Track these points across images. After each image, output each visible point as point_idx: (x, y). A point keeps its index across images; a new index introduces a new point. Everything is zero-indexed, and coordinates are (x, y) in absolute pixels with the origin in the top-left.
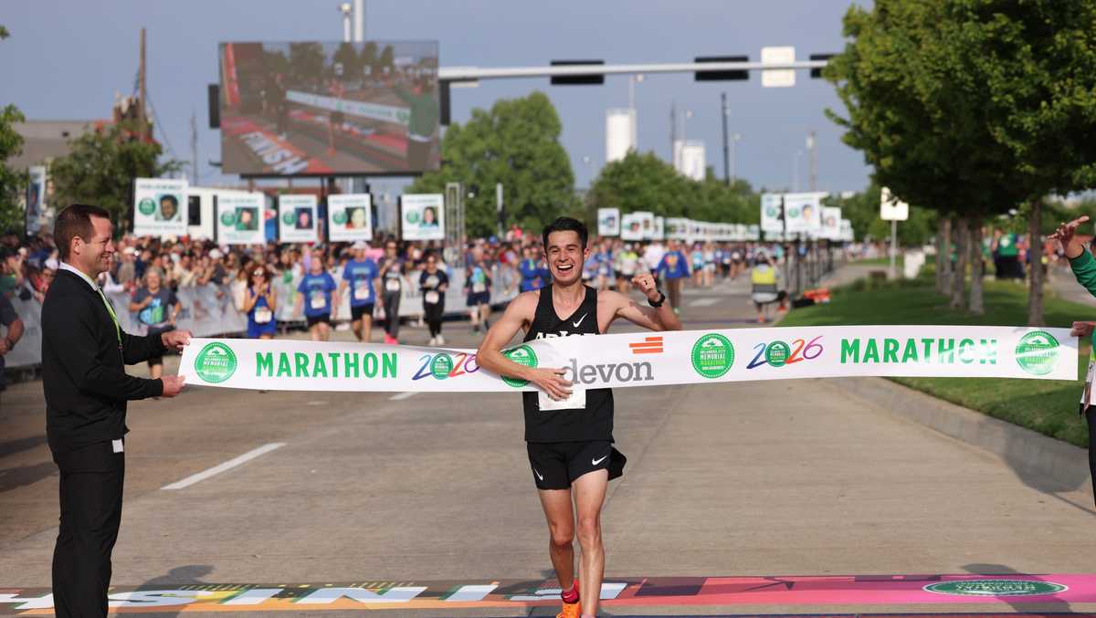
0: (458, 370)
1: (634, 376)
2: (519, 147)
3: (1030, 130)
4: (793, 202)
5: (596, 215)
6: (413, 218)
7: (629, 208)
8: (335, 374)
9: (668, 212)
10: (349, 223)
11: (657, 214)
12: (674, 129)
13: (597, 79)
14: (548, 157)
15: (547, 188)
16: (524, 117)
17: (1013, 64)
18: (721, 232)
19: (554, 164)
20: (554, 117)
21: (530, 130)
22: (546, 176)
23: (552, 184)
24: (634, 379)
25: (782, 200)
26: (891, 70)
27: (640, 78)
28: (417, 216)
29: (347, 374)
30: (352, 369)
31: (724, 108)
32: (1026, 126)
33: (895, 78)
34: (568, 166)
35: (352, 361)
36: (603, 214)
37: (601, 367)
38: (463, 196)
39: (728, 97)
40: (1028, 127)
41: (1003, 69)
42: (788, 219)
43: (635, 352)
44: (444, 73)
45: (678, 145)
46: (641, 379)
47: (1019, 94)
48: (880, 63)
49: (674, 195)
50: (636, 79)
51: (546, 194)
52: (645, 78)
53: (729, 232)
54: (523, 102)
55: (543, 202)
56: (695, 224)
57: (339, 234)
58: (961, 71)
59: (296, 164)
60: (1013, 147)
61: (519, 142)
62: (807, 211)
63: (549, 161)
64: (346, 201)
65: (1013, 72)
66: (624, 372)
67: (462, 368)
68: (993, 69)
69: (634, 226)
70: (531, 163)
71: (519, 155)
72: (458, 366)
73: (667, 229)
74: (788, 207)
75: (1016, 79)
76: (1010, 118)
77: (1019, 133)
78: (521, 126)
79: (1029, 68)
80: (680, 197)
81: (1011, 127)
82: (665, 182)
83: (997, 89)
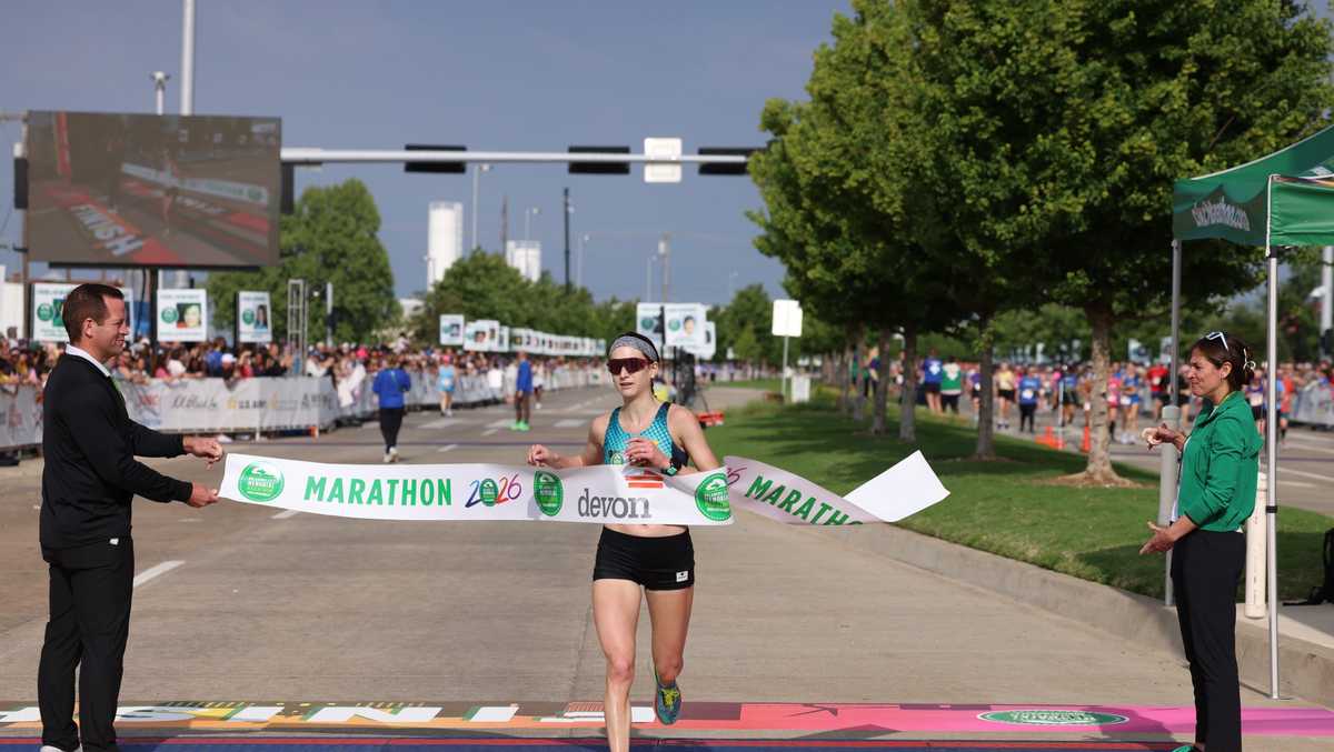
0: (503, 497)
1: (629, 512)
2: (332, 243)
3: (1003, 238)
4: (674, 312)
5: (437, 322)
6: (248, 317)
7: (473, 315)
8: (391, 503)
9: (514, 322)
10: (181, 321)
11: (503, 323)
12: (505, 226)
13: (457, 167)
14: (364, 255)
15: (362, 290)
16: (337, 208)
17: (990, 165)
18: (567, 345)
19: (370, 263)
20: (372, 211)
21: (345, 224)
22: (362, 276)
23: (368, 286)
24: (630, 516)
25: (662, 309)
26: (835, 165)
27: (486, 167)
28: (252, 315)
29: (404, 503)
30: (409, 497)
31: (567, 205)
32: (999, 233)
33: (840, 175)
34: (387, 265)
35: (410, 488)
36: (446, 321)
37: (604, 499)
38: (307, 295)
39: (571, 192)
40: (1002, 235)
41: (980, 170)
42: (668, 332)
43: (631, 486)
44: (287, 154)
45: (511, 245)
46: (637, 516)
47: (993, 197)
48: (824, 156)
49: (520, 302)
50: (481, 168)
51: (361, 297)
52: (491, 168)
53: (576, 346)
54: (337, 189)
55: (359, 306)
56: (540, 335)
57: (169, 334)
58: (931, 169)
59: (129, 242)
60: (984, 255)
61: (331, 236)
62: (690, 323)
63: (365, 260)
64: (178, 297)
65: (989, 173)
66: (619, 508)
67: (505, 495)
68: (968, 168)
69: (478, 335)
70: (343, 261)
71: (332, 251)
72: (502, 492)
73: (513, 340)
74: (667, 319)
75: (991, 181)
76: (983, 223)
77: (992, 241)
78: (334, 219)
79: (1006, 169)
80: (526, 305)
81: (983, 234)
82: (512, 287)
83: (972, 191)
